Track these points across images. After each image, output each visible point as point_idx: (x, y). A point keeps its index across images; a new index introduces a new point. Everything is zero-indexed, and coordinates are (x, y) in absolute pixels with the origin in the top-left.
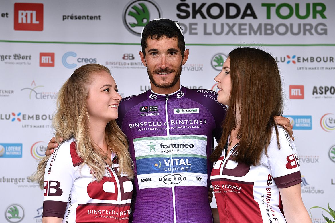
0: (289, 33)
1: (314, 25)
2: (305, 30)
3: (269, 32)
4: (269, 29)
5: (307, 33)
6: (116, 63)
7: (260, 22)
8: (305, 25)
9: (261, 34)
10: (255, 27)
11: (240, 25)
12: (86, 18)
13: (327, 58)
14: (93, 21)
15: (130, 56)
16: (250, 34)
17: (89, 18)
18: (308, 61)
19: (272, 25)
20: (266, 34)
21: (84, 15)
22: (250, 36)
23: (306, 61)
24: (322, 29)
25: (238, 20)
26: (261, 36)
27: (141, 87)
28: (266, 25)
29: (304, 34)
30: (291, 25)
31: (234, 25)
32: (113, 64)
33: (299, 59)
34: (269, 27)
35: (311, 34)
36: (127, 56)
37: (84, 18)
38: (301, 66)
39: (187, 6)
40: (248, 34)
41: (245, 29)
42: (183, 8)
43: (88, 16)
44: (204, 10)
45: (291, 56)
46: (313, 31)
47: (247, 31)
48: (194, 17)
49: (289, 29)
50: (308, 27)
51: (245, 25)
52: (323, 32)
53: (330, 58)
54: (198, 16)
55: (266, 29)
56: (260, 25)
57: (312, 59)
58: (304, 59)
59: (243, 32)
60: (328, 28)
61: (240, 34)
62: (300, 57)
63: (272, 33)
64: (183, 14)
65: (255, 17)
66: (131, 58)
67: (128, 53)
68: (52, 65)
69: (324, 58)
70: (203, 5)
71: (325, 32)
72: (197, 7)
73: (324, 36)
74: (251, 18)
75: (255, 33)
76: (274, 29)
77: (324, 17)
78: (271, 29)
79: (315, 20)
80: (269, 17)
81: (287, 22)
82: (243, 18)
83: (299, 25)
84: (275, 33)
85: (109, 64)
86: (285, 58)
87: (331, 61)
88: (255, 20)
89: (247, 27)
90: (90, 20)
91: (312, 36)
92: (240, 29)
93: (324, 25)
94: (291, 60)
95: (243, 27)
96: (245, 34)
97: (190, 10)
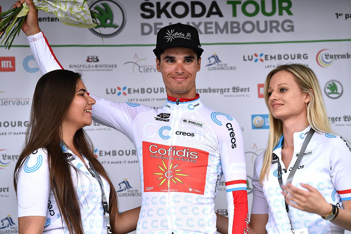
0: (256, 30)
1: (281, 23)
2: (272, 27)
3: (235, 30)
4: (235, 27)
5: (274, 30)
6: (79, 66)
7: (227, 20)
8: (271, 22)
9: (227, 32)
10: (222, 26)
11: (206, 24)
12: (47, 20)
13: (295, 55)
14: (54, 22)
15: (94, 59)
16: (216, 33)
17: (50, 20)
18: (275, 59)
19: (238, 24)
20: (232, 32)
21: (44, 17)
22: (216, 35)
23: (274, 59)
24: (288, 26)
25: (204, 19)
26: (227, 35)
27: (107, 90)
28: (232, 23)
29: (271, 31)
30: (258, 22)
31: (200, 23)
32: (77, 67)
33: (267, 56)
34: (235, 25)
35: (278, 31)
36: (91, 59)
37: (45, 20)
38: (269, 64)
39: (151, 5)
40: (214, 32)
41: (211, 28)
42: (147, 7)
43: (49, 18)
44: (169, 9)
45: (259, 54)
46: (280, 28)
47: (213, 30)
48: (159, 17)
49: (256, 27)
50: (274, 24)
51: (211, 23)
52: (289, 28)
53: (298, 55)
54: (163, 15)
55: (232, 28)
56: (226, 23)
57: (280, 56)
58: (271, 57)
59: (209, 30)
60: (295, 24)
61: (206, 33)
62: (267, 55)
63: (238, 32)
64: (148, 14)
65: (221, 15)
66: (95, 60)
67: (93, 55)
68: (13, 70)
69: (291, 55)
70: (168, 4)
71: (292, 29)
72: (162, 6)
73: (291, 32)
74: (217, 16)
75: (222, 32)
76: (241, 27)
77: (290, 13)
78: (238, 27)
79: (281, 17)
80: (235, 15)
81: (254, 19)
82: (208, 16)
83: (266, 22)
84: (242, 31)
85: (73, 67)
86: (252, 56)
87: (299, 58)
88: (221, 18)
89: (213, 26)
90: (51, 22)
91: (279, 33)
92: (206, 28)
93: (291, 22)
94: (259, 58)
95: (209, 26)
96: (212, 33)
97: (155, 9)
